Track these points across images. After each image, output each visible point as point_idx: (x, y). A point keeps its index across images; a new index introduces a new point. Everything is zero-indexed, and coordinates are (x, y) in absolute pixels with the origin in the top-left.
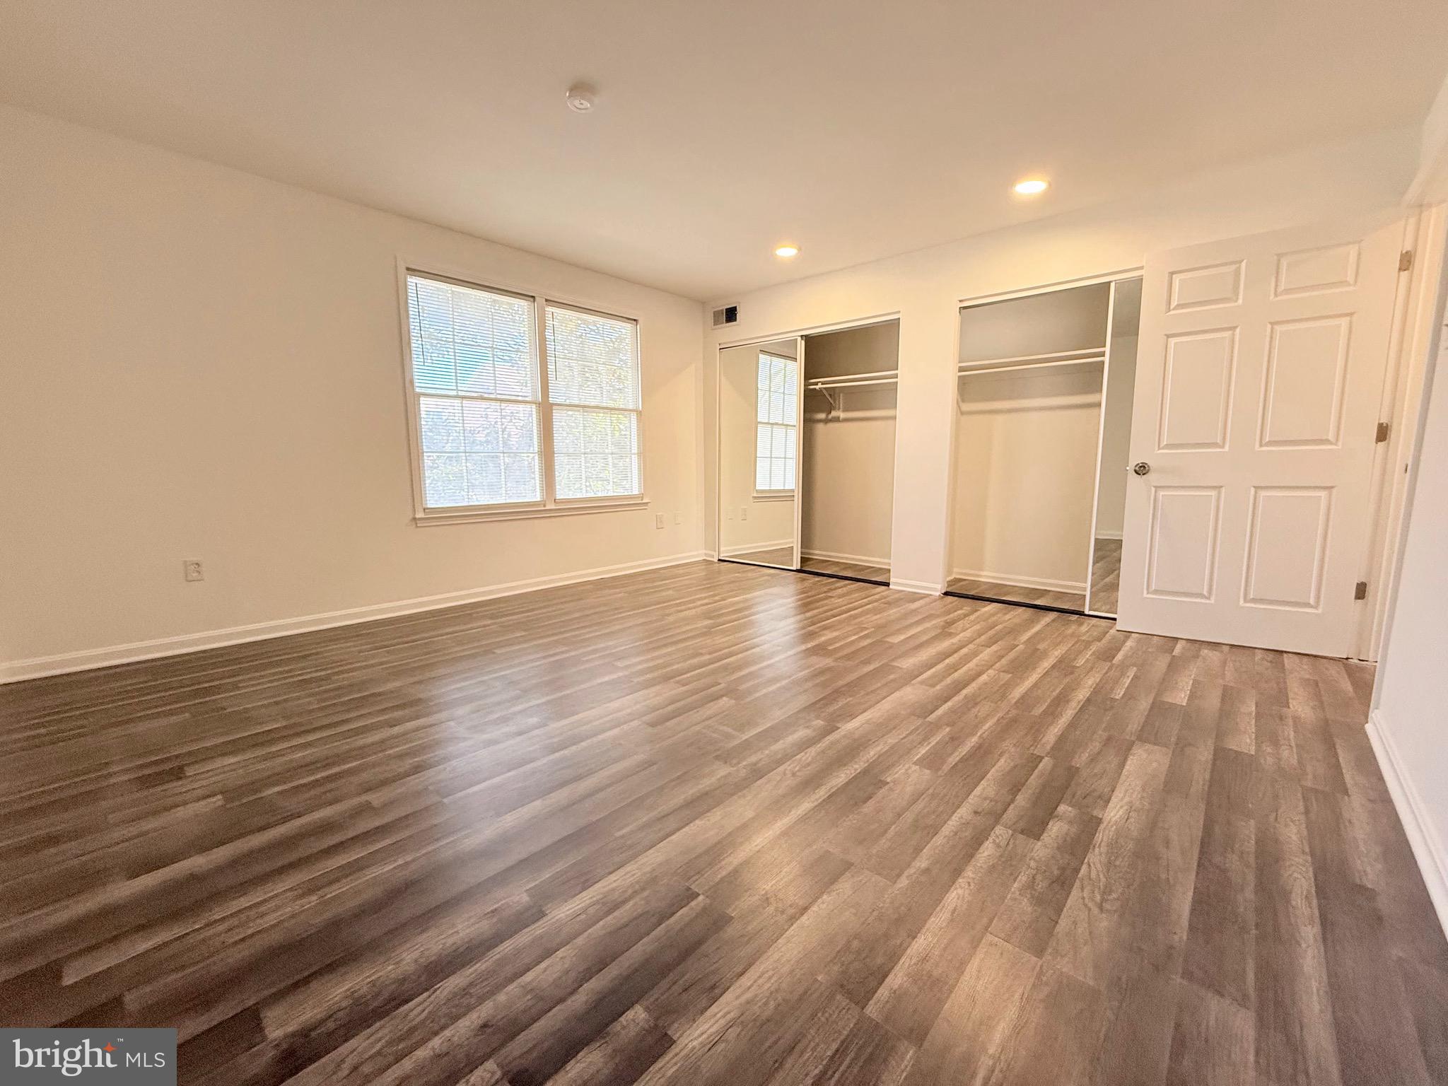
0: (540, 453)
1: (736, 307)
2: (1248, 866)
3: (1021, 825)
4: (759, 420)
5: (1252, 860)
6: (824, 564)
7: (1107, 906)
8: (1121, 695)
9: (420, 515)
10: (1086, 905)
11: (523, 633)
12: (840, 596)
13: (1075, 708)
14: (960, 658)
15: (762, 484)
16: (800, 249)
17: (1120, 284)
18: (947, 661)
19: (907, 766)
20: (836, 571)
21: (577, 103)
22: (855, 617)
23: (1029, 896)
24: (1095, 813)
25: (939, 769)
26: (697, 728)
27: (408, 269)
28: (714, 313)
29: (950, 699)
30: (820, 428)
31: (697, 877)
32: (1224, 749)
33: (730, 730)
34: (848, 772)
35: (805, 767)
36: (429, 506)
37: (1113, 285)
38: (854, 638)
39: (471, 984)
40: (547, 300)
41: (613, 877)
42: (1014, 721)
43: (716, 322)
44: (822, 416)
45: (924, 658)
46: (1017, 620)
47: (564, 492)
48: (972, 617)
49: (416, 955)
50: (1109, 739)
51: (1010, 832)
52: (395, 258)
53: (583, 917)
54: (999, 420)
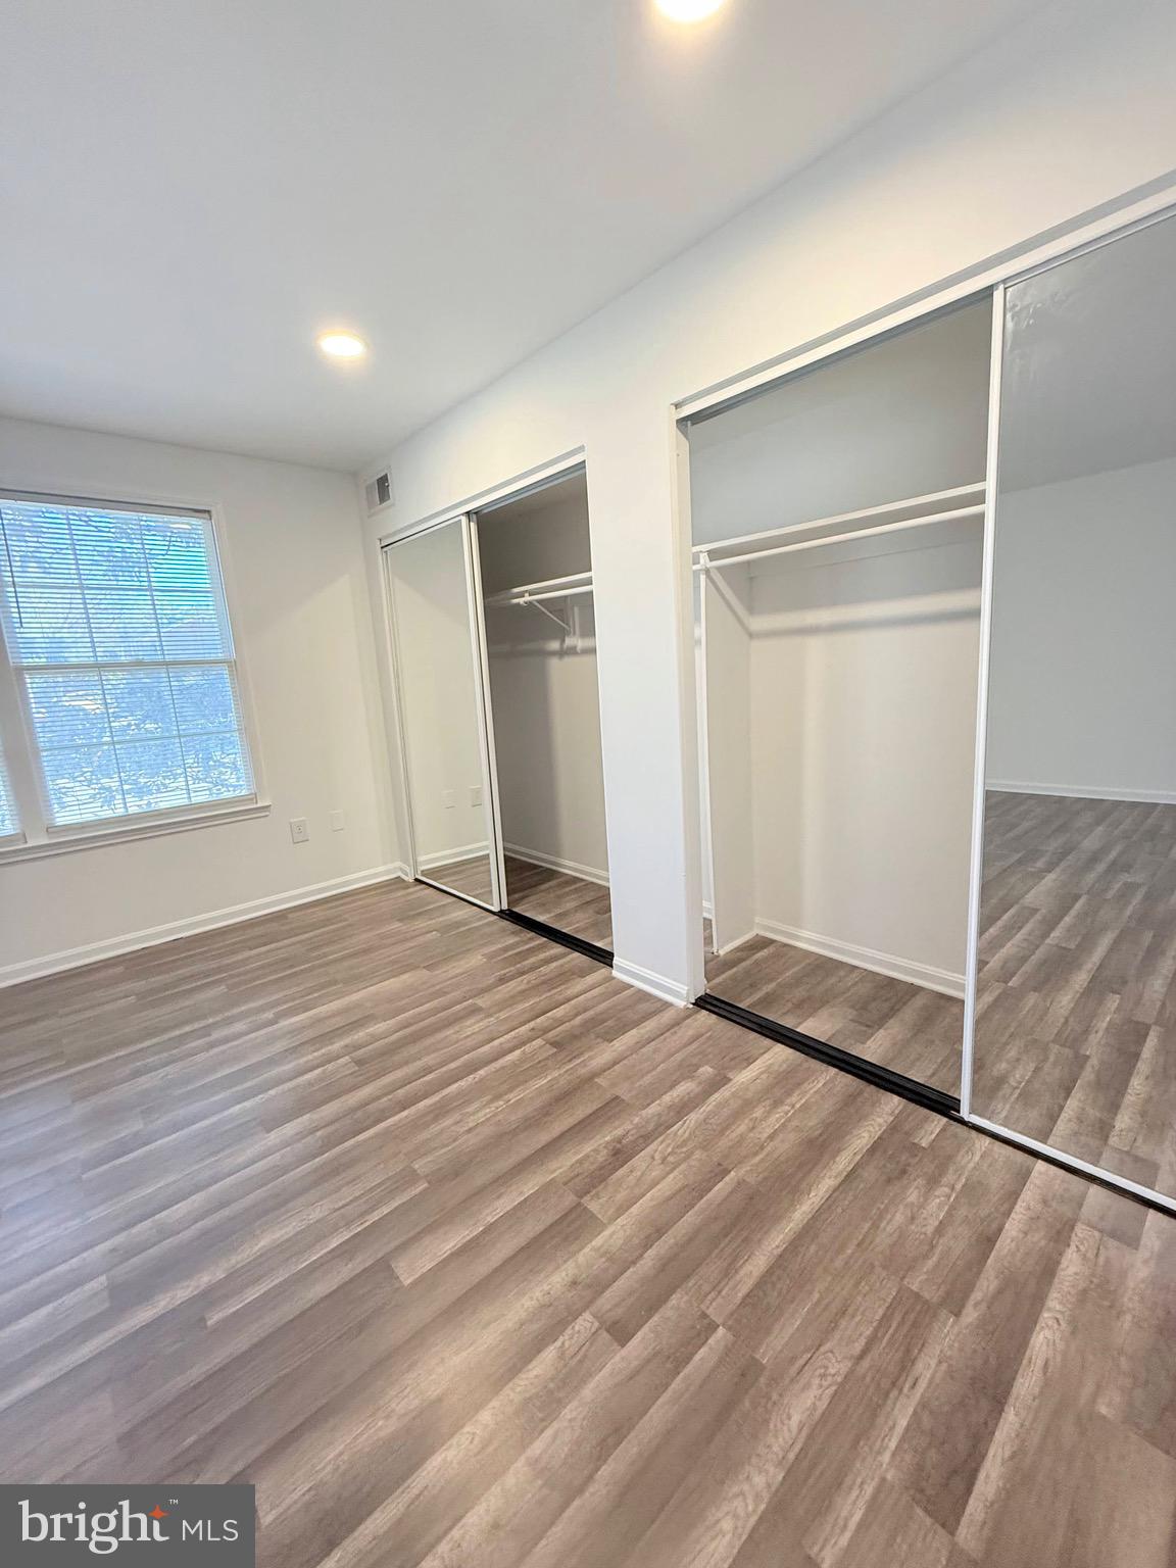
1: (386, 475)
28: (365, 486)
43: (371, 505)
54: (815, 646)
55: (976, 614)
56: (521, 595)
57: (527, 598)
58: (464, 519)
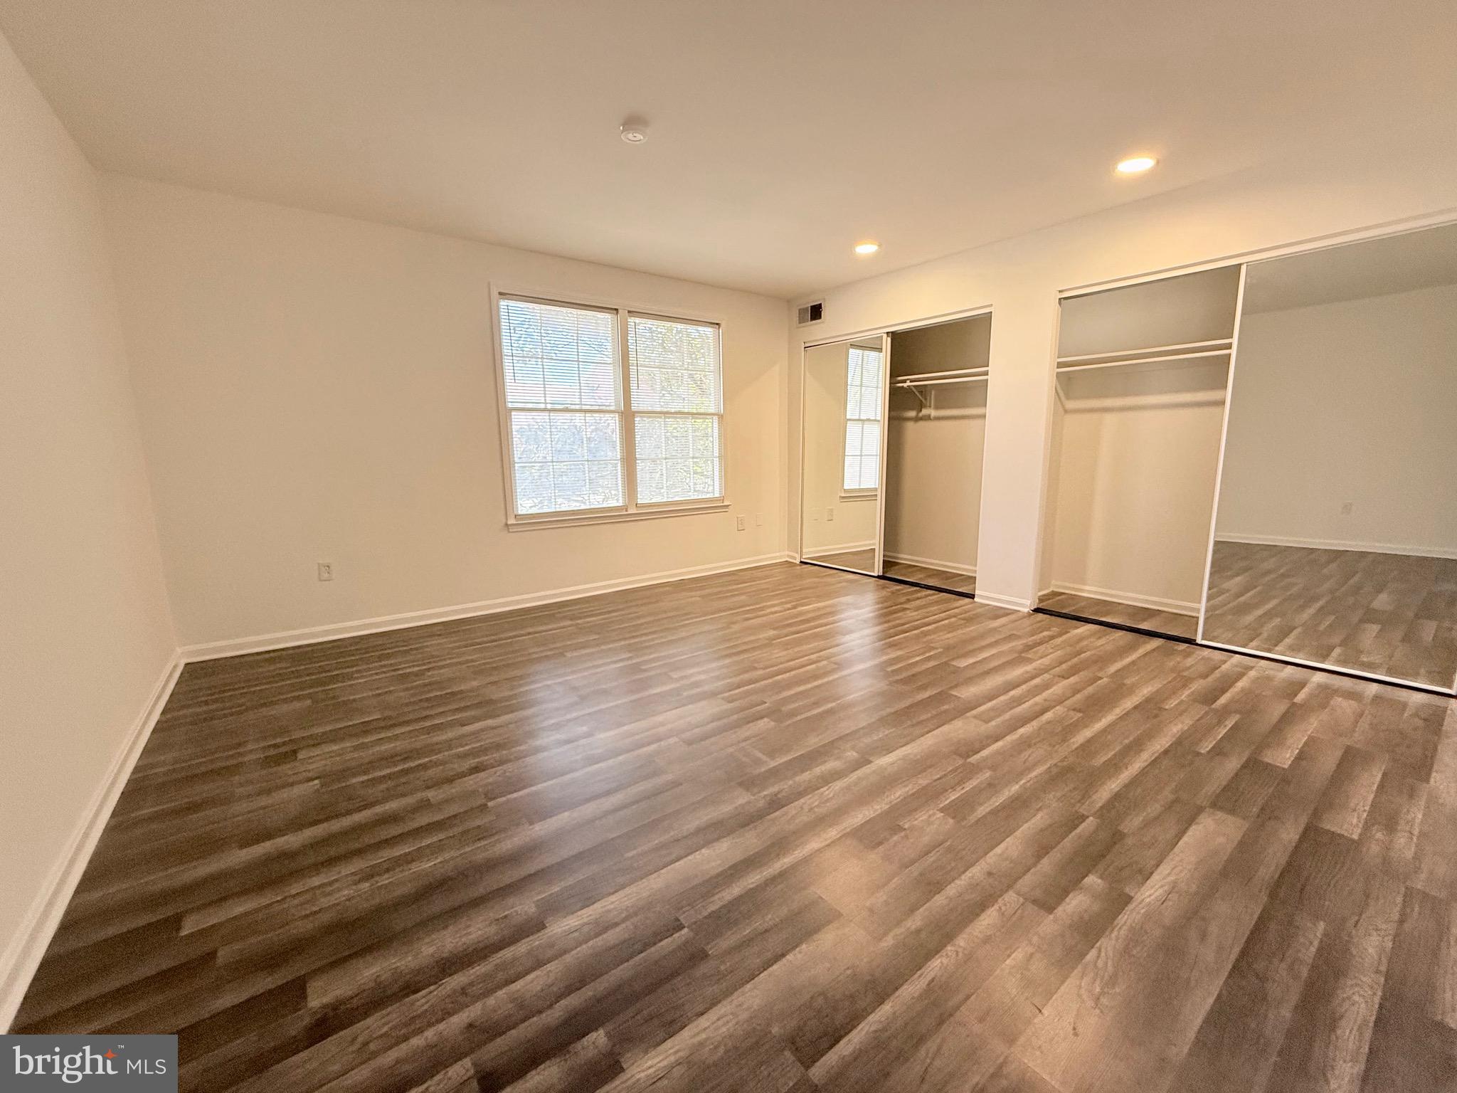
0: (622, 459)
1: (821, 304)
2: (1296, 977)
3: (1038, 893)
4: (848, 417)
5: (1305, 972)
6: (910, 570)
7: (1104, 1000)
8: (1208, 749)
9: (511, 521)
10: (1079, 996)
11: (597, 637)
12: (917, 609)
13: (1146, 761)
14: (1029, 691)
15: (850, 484)
16: (880, 246)
17: (1252, 267)
18: (1012, 693)
19: (931, 812)
20: (921, 579)
21: (630, 136)
22: (925, 634)
23: (1019, 976)
24: (1127, 890)
25: (964, 819)
26: (731, 750)
27: (500, 294)
28: (800, 310)
29: (1002, 738)
30: (910, 426)
31: (687, 908)
32: (1317, 829)
33: (760, 755)
34: (867, 813)
35: (823, 803)
36: (520, 513)
37: (1244, 268)
38: (918, 659)
39: (471, 984)
40: (629, 312)
41: (613, 898)
42: (1070, 769)
43: (802, 320)
44: (912, 414)
45: (988, 687)
46: (1109, 647)
47: (646, 495)
48: (1059, 640)
49: (431, 950)
50: (1176, 801)
51: (1021, 900)
52: (489, 284)
53: (576, 934)
54: (1109, 418)
55: (1223, 403)
56: (904, 381)
57: (908, 383)
58: (885, 336)
